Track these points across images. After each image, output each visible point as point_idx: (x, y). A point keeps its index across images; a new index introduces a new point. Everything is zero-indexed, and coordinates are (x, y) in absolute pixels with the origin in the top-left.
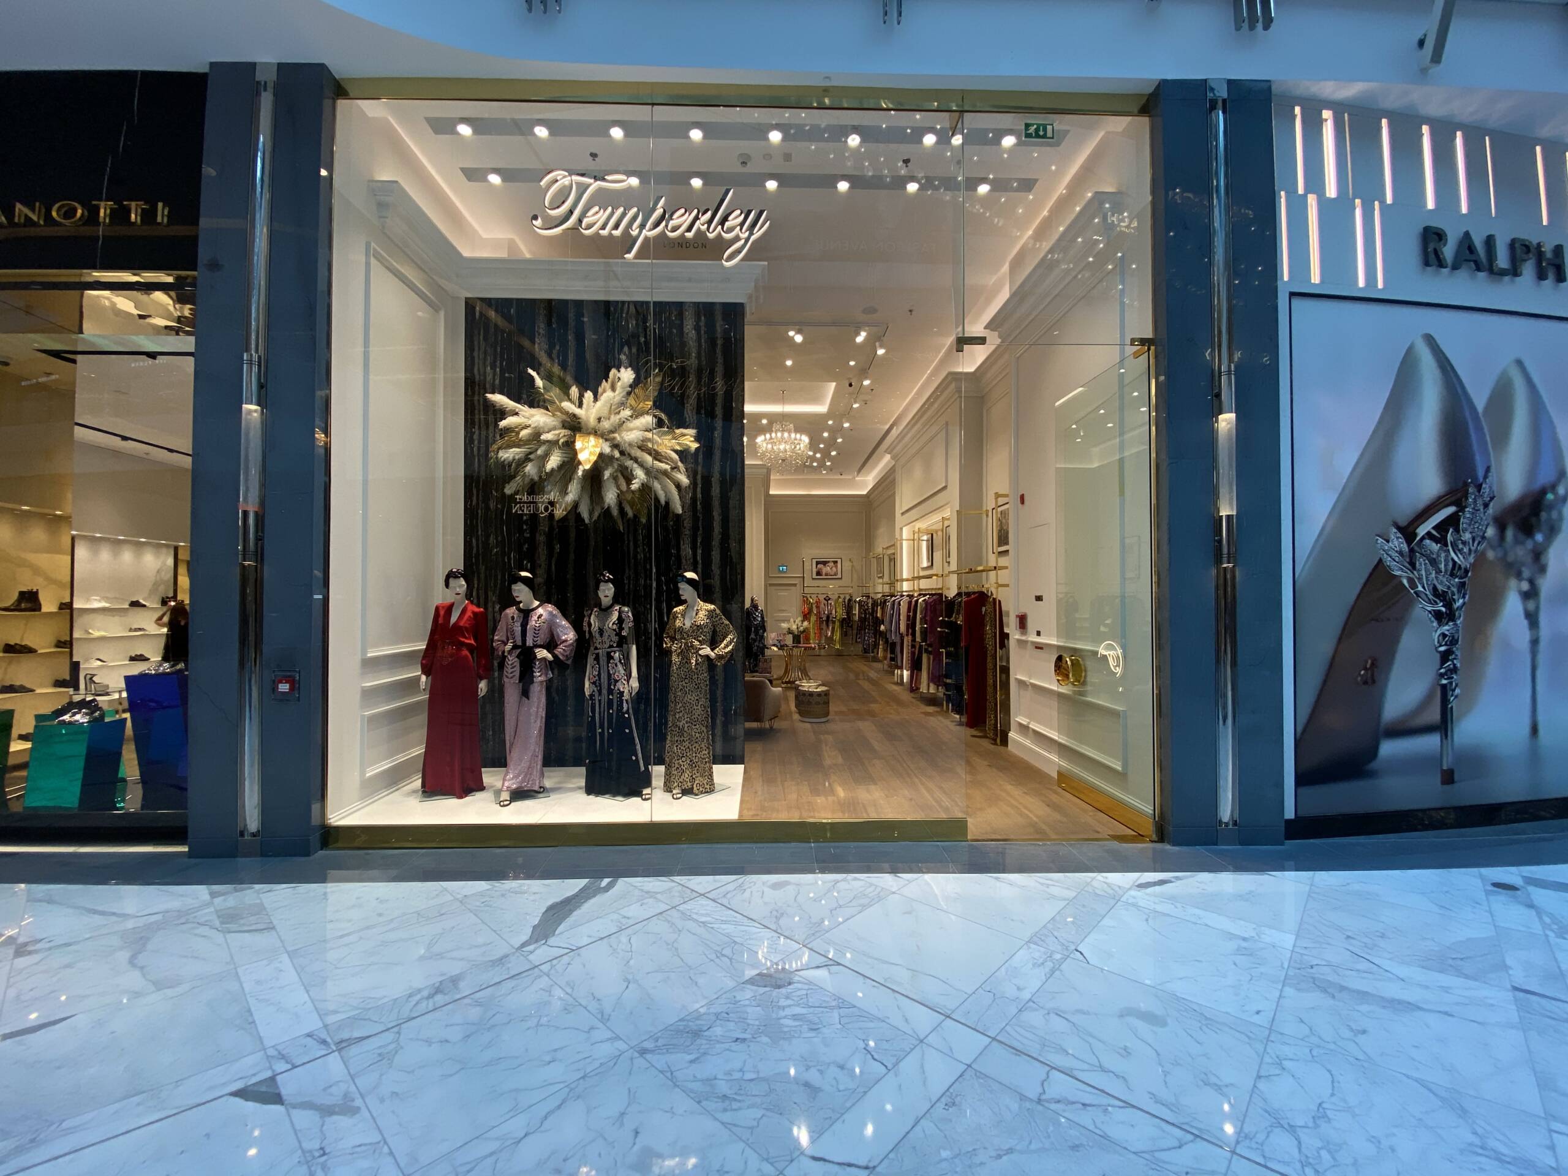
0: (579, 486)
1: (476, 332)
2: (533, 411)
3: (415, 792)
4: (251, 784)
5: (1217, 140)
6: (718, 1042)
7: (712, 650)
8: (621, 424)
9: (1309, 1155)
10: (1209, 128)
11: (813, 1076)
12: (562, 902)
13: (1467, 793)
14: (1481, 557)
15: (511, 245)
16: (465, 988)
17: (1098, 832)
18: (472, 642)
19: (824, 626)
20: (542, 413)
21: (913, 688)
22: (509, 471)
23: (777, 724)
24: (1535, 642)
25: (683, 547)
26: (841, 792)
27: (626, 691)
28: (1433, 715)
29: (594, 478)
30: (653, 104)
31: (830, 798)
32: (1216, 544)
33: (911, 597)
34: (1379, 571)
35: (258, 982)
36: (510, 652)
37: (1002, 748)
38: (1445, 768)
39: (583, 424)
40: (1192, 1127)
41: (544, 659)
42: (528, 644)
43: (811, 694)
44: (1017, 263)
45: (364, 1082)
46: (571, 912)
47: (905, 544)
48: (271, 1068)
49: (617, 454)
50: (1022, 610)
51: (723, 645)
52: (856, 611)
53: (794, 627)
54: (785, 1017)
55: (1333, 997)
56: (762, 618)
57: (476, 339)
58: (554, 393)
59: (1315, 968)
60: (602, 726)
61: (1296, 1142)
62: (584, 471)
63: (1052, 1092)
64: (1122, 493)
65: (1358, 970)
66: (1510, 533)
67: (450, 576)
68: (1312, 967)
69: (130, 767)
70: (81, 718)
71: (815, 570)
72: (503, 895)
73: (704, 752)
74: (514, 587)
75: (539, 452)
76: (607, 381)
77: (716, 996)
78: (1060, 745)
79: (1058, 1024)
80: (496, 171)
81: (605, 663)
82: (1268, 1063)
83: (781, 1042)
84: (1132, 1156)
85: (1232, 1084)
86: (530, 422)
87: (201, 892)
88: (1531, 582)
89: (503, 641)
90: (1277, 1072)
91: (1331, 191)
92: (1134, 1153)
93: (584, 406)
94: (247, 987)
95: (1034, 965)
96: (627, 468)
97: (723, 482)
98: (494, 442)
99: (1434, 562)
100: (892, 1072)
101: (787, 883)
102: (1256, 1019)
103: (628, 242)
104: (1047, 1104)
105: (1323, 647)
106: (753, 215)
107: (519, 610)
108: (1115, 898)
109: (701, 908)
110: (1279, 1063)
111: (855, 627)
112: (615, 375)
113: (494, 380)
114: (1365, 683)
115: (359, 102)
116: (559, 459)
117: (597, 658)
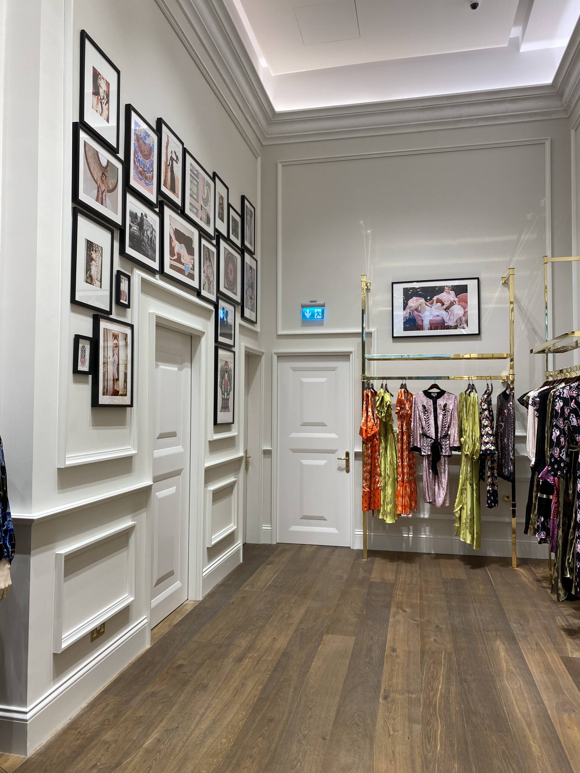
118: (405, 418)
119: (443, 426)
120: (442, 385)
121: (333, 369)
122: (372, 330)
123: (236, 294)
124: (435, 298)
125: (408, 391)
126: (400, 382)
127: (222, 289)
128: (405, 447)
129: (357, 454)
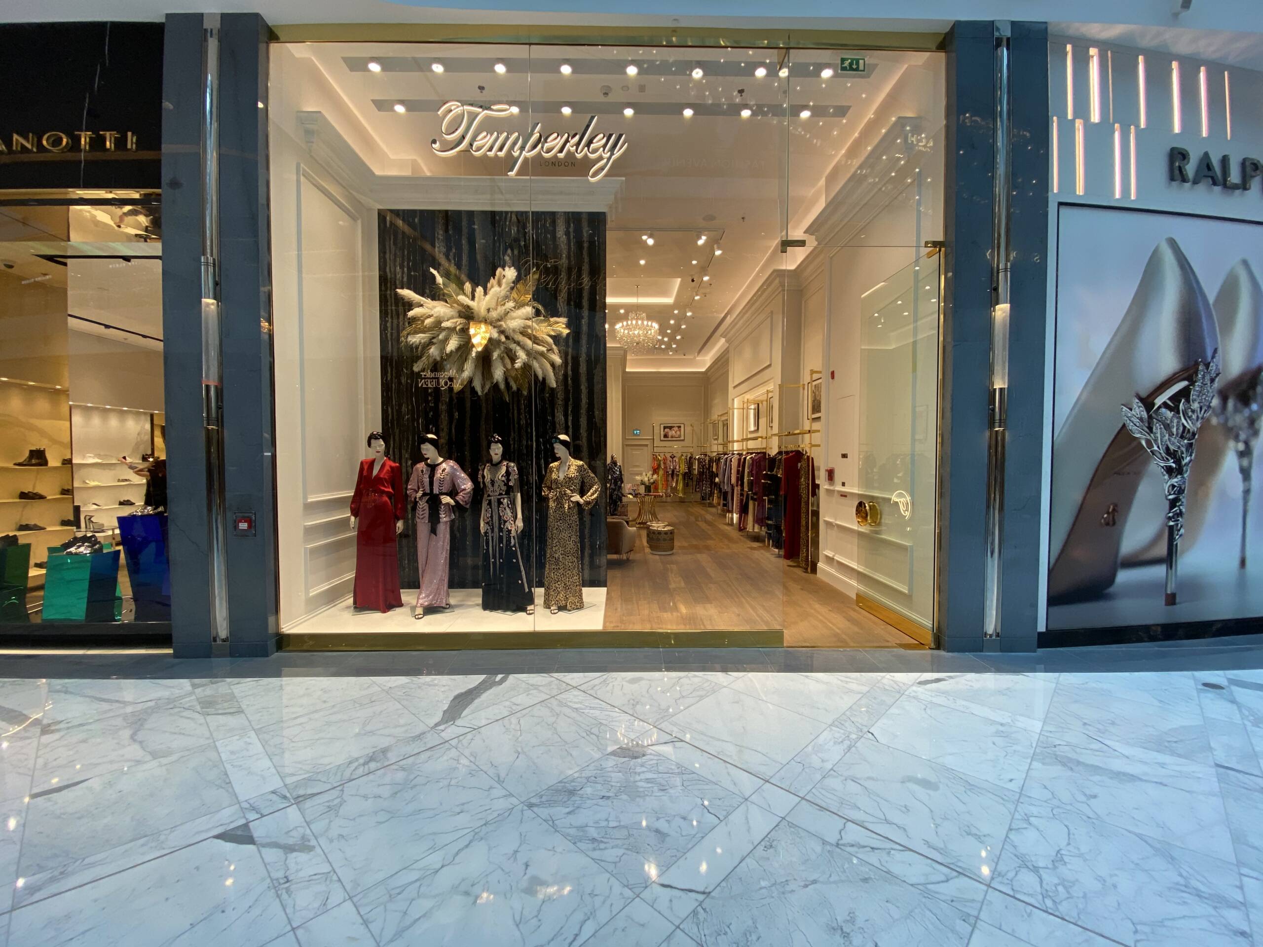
0: (473, 365)
1: (388, 238)
2: (435, 303)
3: (348, 607)
4: (221, 603)
5: (1001, 72)
6: (588, 798)
7: (581, 497)
8: (507, 313)
9: (1048, 889)
10: (995, 61)
11: (662, 825)
12: (466, 692)
13: (1185, 613)
14: (1206, 422)
15: (414, 163)
16: (392, 757)
17: (888, 641)
18: (390, 490)
19: (670, 478)
20: (442, 305)
21: (741, 528)
22: (416, 353)
23: (632, 556)
24: (1247, 492)
25: (557, 414)
26: (683, 610)
27: (513, 529)
28: (1162, 550)
29: (485, 359)
30: (530, 44)
31: (675, 614)
32: (990, 411)
33: (740, 455)
34: (1123, 435)
35: (232, 753)
36: (421, 498)
37: (812, 576)
38: (1169, 592)
39: (475, 313)
40: (957, 866)
41: (448, 504)
42: (434, 492)
43: (659, 533)
44: (831, 178)
45: (317, 827)
46: (473, 700)
47: (736, 411)
48: (245, 817)
49: (503, 339)
50: (830, 466)
51: (589, 494)
52: (696, 466)
53: (646, 479)
54: (641, 780)
55: (1071, 769)
56: (620, 472)
57: (387, 244)
58: (451, 289)
59: (1057, 747)
60: (494, 557)
61: (1038, 879)
62: (477, 352)
63: (848, 838)
64: (914, 370)
65: (1091, 749)
66: (1231, 404)
67: (372, 438)
68: (1055, 746)
69: (124, 587)
70: (84, 550)
71: (662, 433)
72: (420, 687)
73: (575, 578)
74: (423, 446)
75: (441, 337)
76: (494, 278)
77: (587, 764)
78: (859, 573)
79: (852, 787)
80: (402, 102)
81: (496, 508)
82: (1018, 819)
83: (638, 799)
84: (910, 887)
85: (989, 835)
86: (432, 312)
87: (184, 685)
88: (1247, 443)
89: (415, 488)
90: (1025, 826)
91: (1095, 117)
92: (912, 885)
93: (476, 299)
94: (223, 756)
95: (835, 743)
96: (511, 350)
97: (589, 361)
98: (404, 329)
99: (1167, 427)
100: (723, 823)
101: (640, 679)
102: (1010, 786)
103: (510, 161)
104: (842, 847)
105: (1074, 495)
106: (613, 139)
107: (428, 465)
108: (900, 692)
109: (573, 697)
110: (1027, 819)
111: (695, 479)
112: (500, 274)
113: (403, 278)
114: (1107, 524)
115: (288, 45)
116: (457, 342)
117: (490, 504)
120: (675, 454)
124: (672, 429)
125: (665, 456)
126: (663, 453)
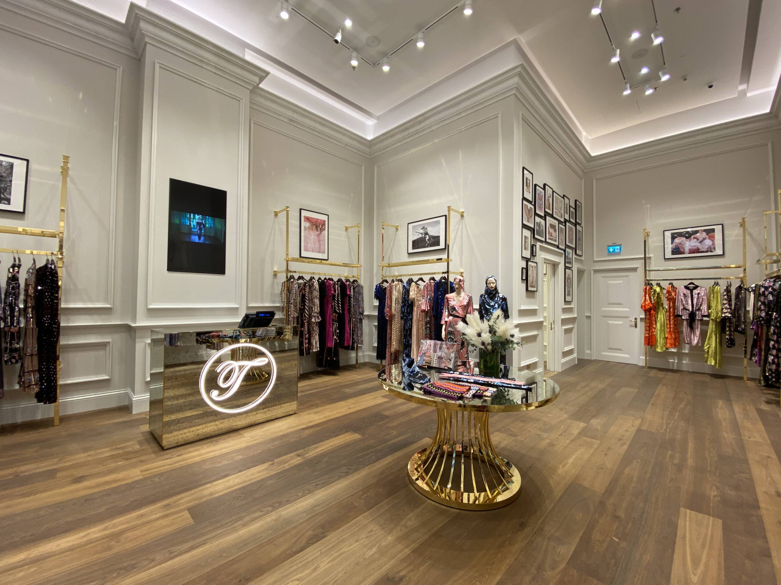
118: (672, 300)
119: (697, 304)
120: (696, 282)
121: (627, 276)
122: (651, 255)
123: (573, 244)
124: (692, 237)
125: (674, 287)
126: (669, 282)
127: (567, 243)
128: (671, 314)
129: (641, 319)
